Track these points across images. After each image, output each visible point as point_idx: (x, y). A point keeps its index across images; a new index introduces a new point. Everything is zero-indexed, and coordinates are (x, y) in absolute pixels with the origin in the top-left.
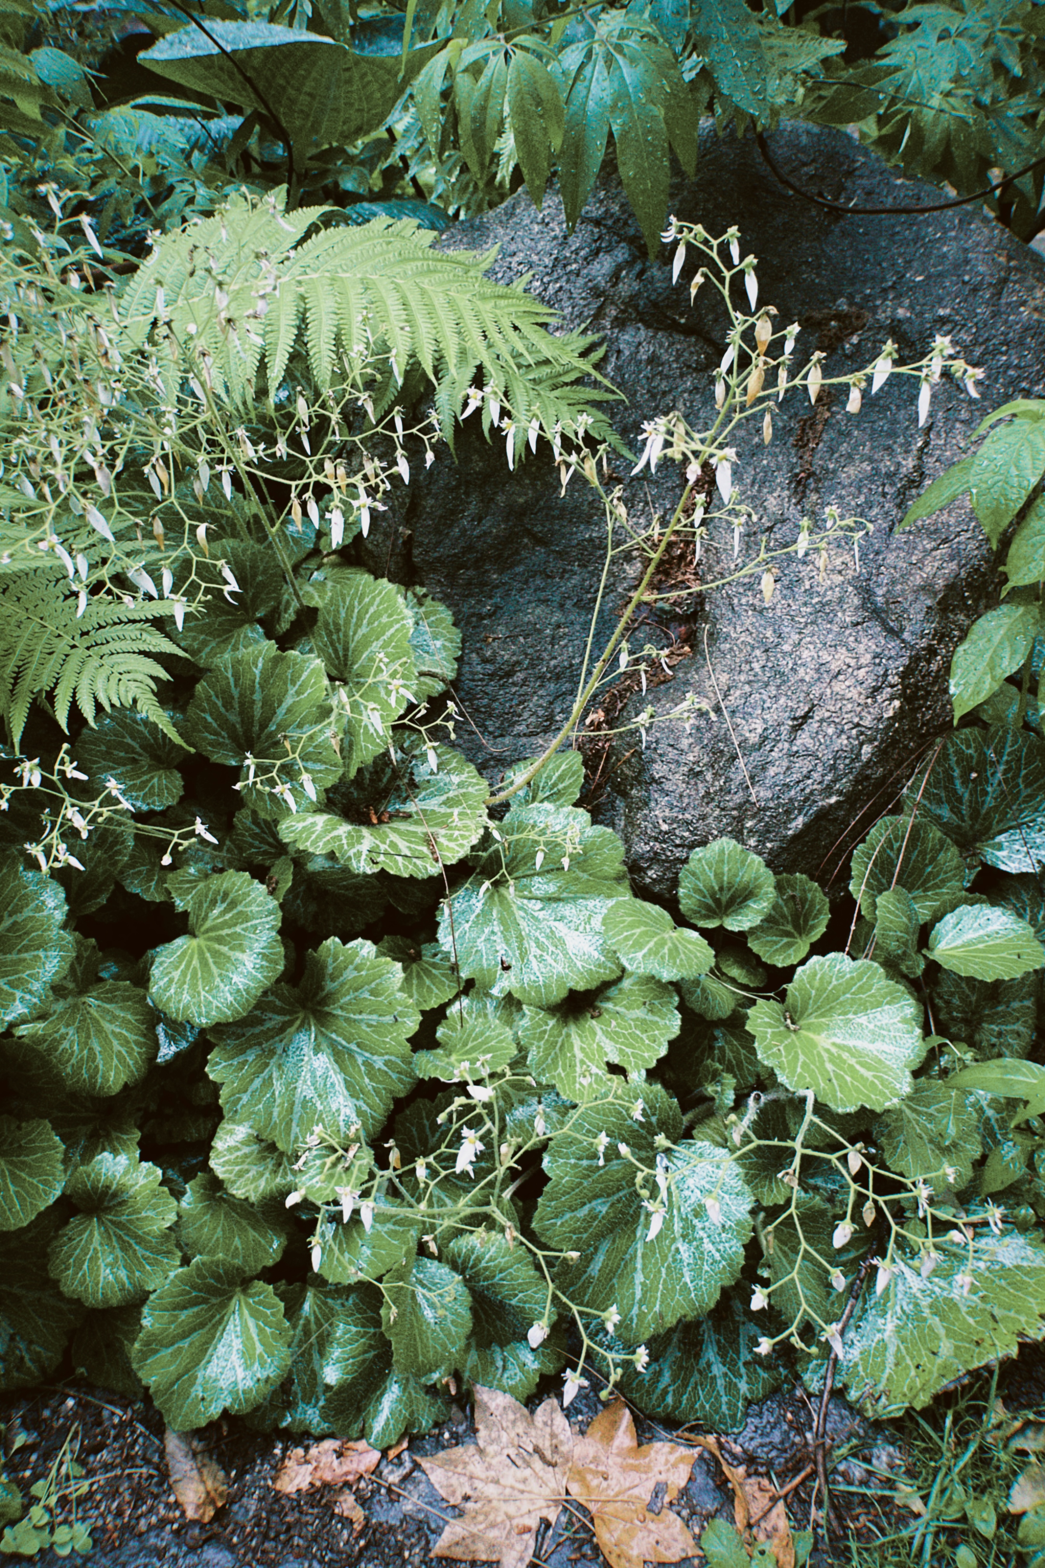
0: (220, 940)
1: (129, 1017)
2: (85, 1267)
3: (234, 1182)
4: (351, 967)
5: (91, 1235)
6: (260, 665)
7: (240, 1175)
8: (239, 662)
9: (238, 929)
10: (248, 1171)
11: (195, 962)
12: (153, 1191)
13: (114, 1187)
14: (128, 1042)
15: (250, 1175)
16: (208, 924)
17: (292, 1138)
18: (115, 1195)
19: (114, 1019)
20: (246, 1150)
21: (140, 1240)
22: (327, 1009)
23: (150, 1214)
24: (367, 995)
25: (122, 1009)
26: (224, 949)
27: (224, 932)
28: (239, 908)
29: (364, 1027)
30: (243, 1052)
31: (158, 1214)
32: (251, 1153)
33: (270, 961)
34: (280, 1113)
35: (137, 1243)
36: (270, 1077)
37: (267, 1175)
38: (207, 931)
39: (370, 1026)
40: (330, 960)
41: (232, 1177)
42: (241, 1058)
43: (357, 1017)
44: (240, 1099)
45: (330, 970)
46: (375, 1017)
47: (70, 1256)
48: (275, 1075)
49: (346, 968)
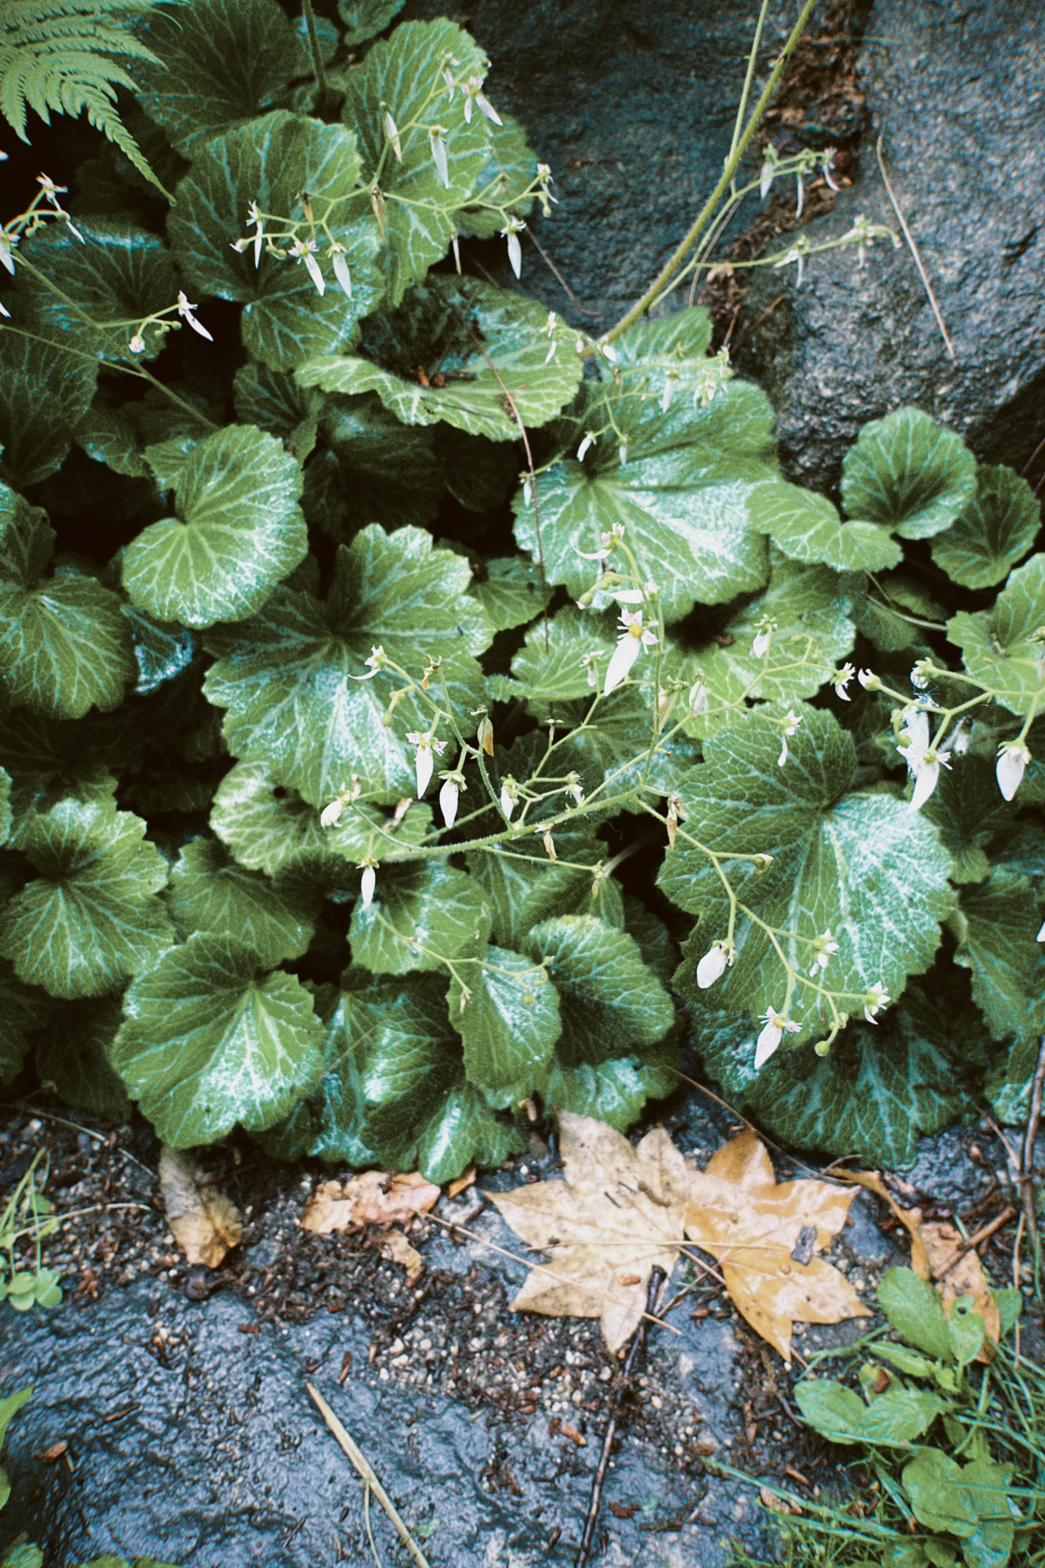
0: (220, 518)
1: (98, 626)
2: (48, 945)
3: (243, 849)
4: (398, 564)
5: (55, 906)
6: (266, 144)
7: (253, 838)
8: (237, 143)
9: (243, 500)
10: (261, 835)
11: (186, 549)
12: (135, 846)
13: (81, 843)
14: (96, 657)
15: (266, 839)
16: (203, 500)
17: (322, 787)
18: (84, 853)
19: (75, 628)
20: (259, 808)
21: (119, 910)
22: (365, 628)
23: (132, 876)
24: (421, 603)
25: (89, 615)
26: (226, 528)
27: (223, 508)
28: (245, 473)
29: (416, 647)
30: (251, 671)
31: (143, 876)
32: (267, 813)
33: (288, 541)
34: (305, 755)
35: (116, 915)
36: (291, 710)
37: (288, 841)
38: (201, 510)
39: (423, 644)
40: (369, 557)
41: (241, 841)
42: (252, 680)
43: (409, 633)
44: (250, 731)
45: (369, 571)
46: (432, 632)
47: (29, 930)
48: (297, 707)
49: (391, 566)
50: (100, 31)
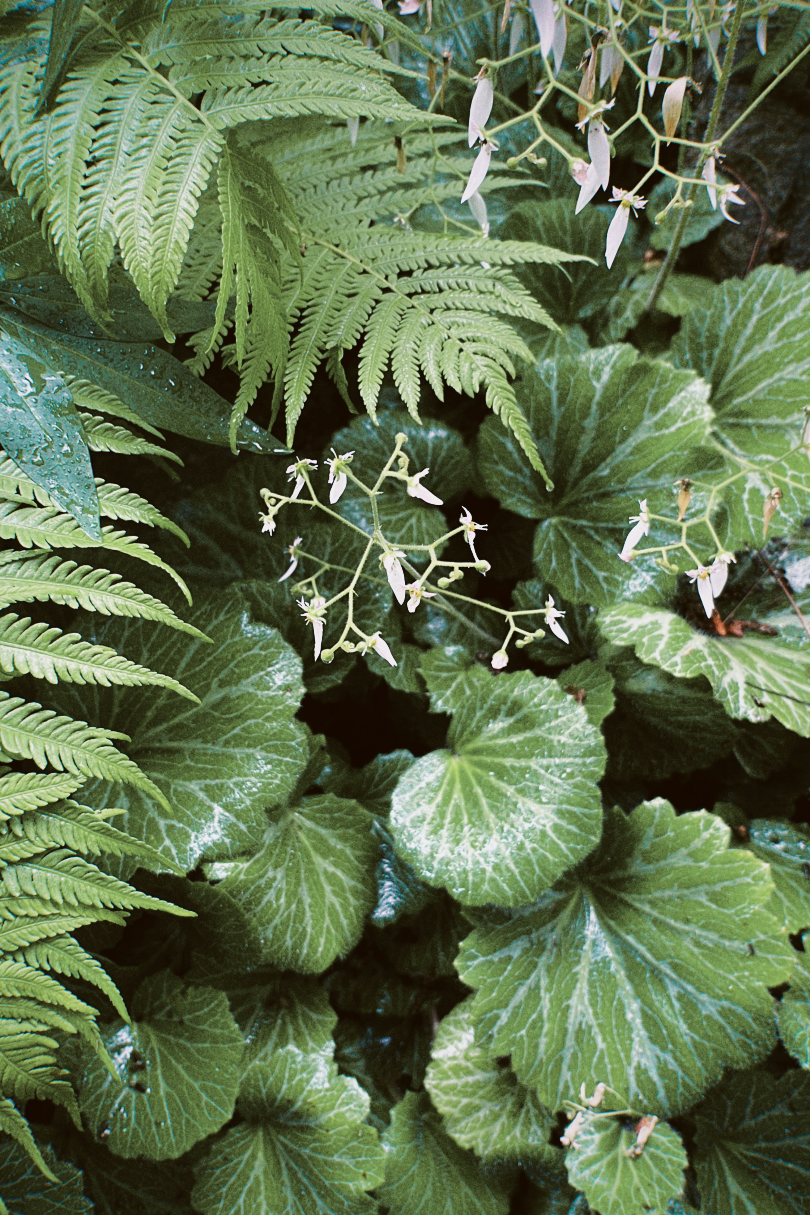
0: (501, 772)
1: (348, 852)
2: (241, 1201)
3: (457, 1121)
4: (684, 851)
5: (254, 1157)
6: (605, 377)
7: (470, 1110)
8: (572, 370)
9: (533, 763)
10: (478, 1109)
11: (457, 796)
12: (356, 1129)
13: (299, 1104)
14: (343, 889)
15: (481, 1114)
16: (479, 742)
17: (561, 1087)
18: (298, 1115)
19: (326, 851)
20: (480, 1076)
22: (628, 898)
23: (347, 1161)
24: (704, 899)
25: (343, 838)
26: (510, 790)
27: (508, 762)
28: (538, 732)
29: (687, 943)
30: (506, 943)
31: (358, 1164)
32: (486, 1083)
33: (582, 827)
34: (548, 1045)
36: (537, 987)
37: (504, 1119)
38: (476, 752)
39: (698, 944)
40: (651, 832)
41: (456, 1112)
42: (504, 953)
43: (679, 925)
44: (497, 1017)
45: (646, 845)
46: (714, 936)
47: (224, 1183)
48: (544, 983)
49: (674, 850)
50: (499, 288)
